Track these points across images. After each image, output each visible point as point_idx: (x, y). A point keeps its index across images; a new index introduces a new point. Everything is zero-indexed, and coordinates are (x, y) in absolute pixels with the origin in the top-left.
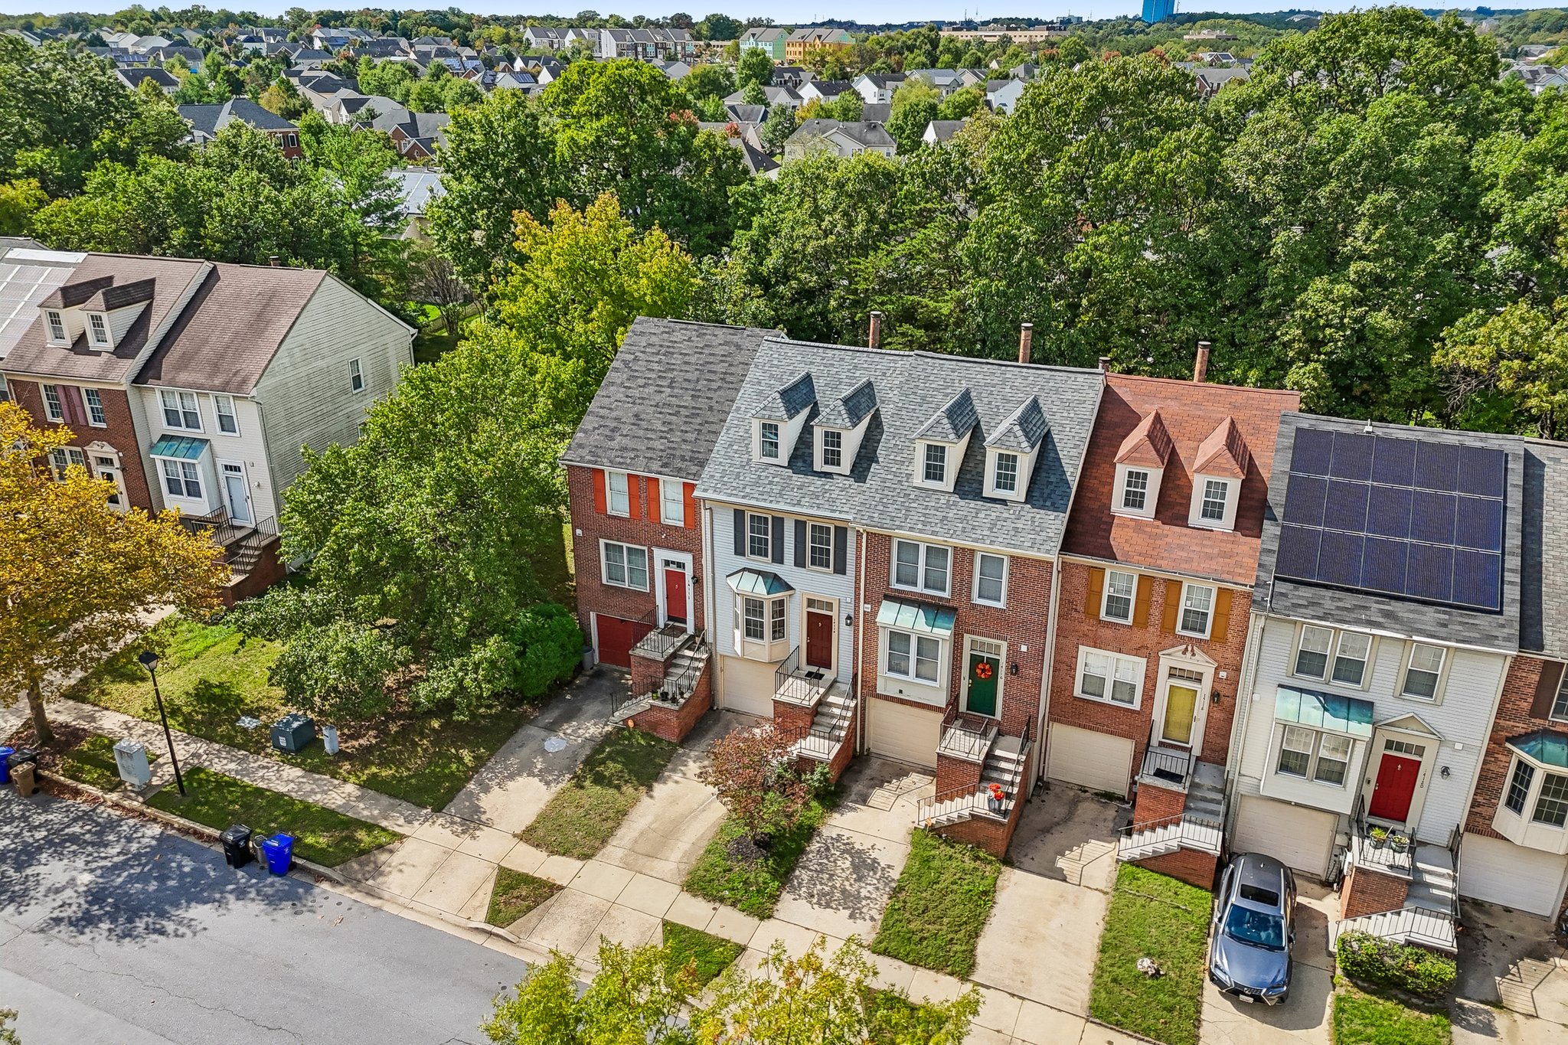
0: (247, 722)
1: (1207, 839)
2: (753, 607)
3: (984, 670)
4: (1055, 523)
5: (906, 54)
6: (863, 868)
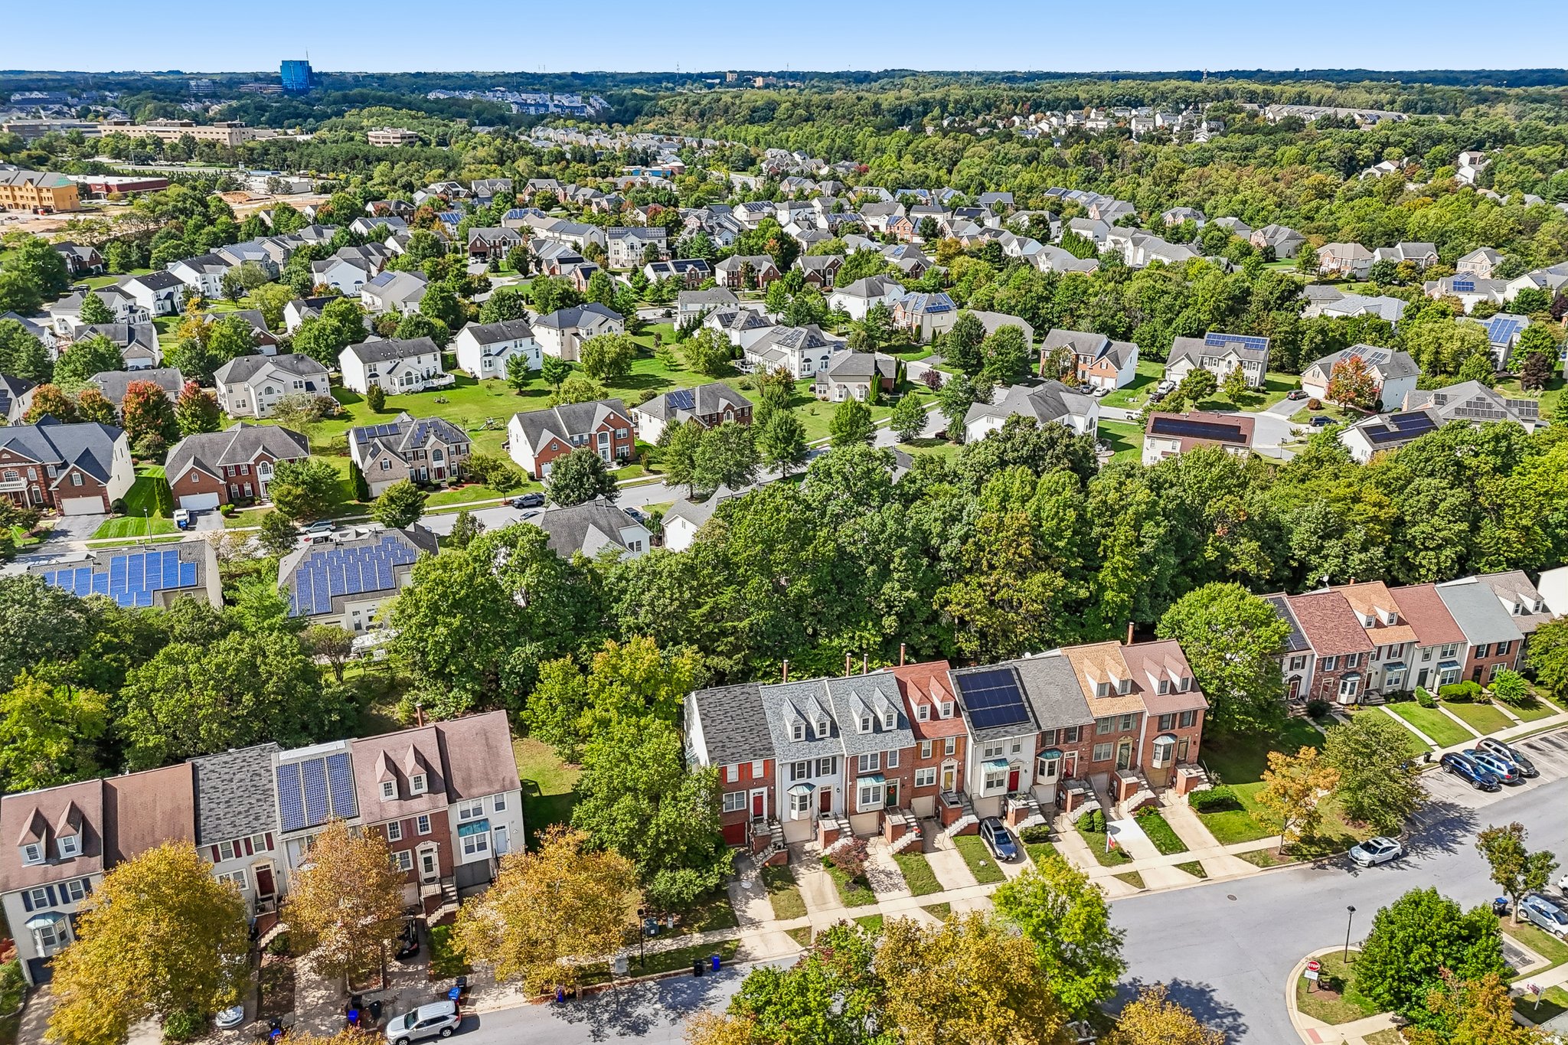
1: (973, 819)
2: (803, 799)
3: (891, 791)
4: (909, 733)
5: (182, 218)
6: (889, 874)
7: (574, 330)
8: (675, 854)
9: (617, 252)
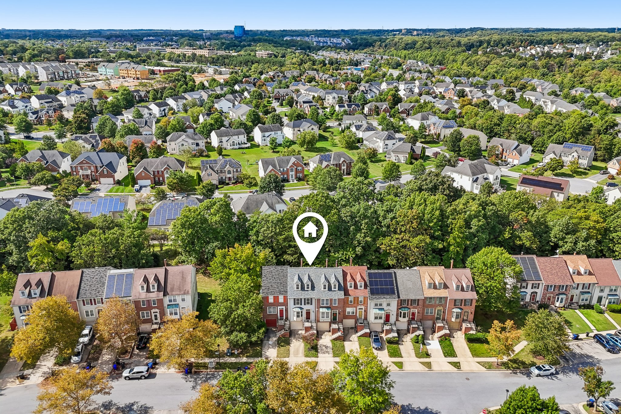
0: (216, 353)
1: (368, 331)
2: (298, 313)
3: (335, 315)
4: (343, 293)
5: (177, 82)
6: (326, 347)
7: (298, 129)
8: (241, 327)
9: (328, 100)
